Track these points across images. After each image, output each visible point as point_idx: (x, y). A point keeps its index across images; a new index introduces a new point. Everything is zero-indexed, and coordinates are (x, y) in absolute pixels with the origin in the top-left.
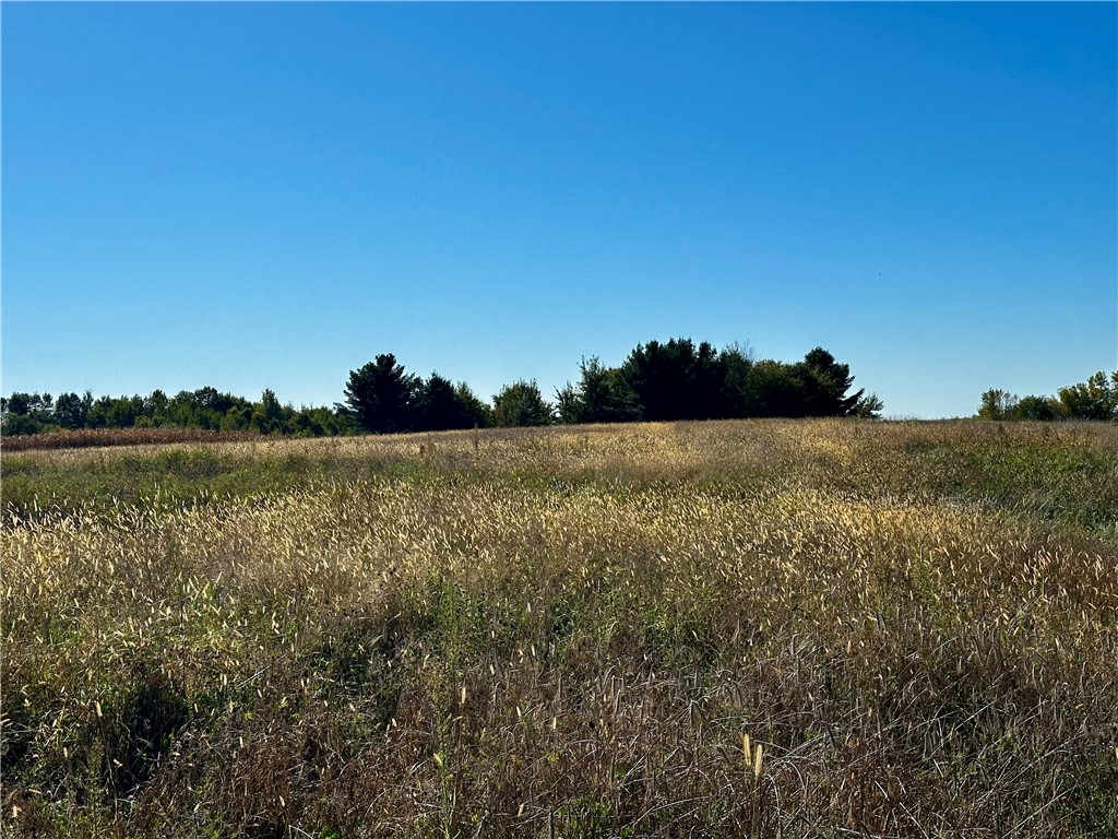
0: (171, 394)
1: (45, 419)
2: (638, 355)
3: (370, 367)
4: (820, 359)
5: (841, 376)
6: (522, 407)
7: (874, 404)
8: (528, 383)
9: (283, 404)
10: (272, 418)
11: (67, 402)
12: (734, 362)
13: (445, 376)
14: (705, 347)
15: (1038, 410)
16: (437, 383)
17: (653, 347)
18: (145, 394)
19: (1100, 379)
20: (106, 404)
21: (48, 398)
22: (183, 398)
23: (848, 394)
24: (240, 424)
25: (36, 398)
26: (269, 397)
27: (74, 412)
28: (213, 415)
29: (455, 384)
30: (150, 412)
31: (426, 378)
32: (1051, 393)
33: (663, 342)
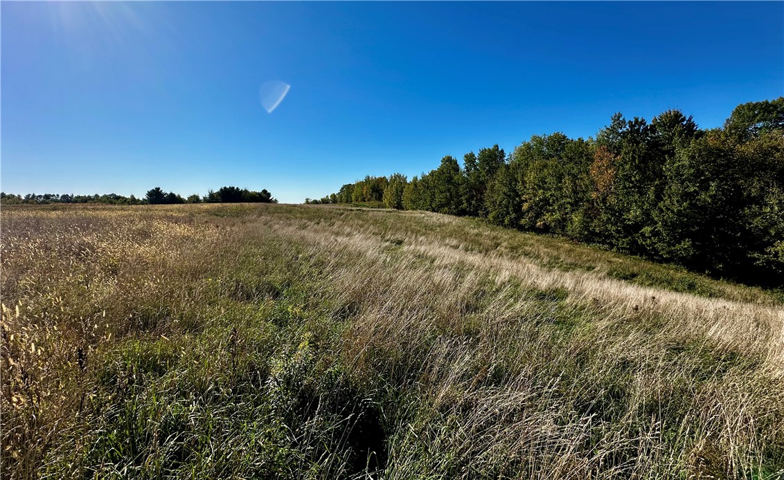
0: (101, 195)
1: (56, 201)
2: (221, 190)
3: (153, 190)
4: (265, 191)
5: (269, 195)
6: (195, 200)
7: (276, 201)
8: (196, 194)
9: (137, 198)
10: (133, 201)
11: (65, 197)
12: (246, 191)
13: (173, 193)
14: (237, 188)
15: (316, 202)
16: (171, 194)
17: (225, 188)
18: (92, 195)
19: (327, 196)
20: (79, 197)
21: (58, 195)
22: (105, 196)
23: (270, 198)
24: (122, 203)
25: (54, 195)
26: (132, 196)
27: (67, 199)
28: (114, 201)
29: (177, 195)
30: (93, 200)
31: (169, 193)
32: (319, 199)
33: (228, 187)
